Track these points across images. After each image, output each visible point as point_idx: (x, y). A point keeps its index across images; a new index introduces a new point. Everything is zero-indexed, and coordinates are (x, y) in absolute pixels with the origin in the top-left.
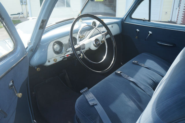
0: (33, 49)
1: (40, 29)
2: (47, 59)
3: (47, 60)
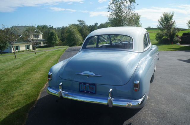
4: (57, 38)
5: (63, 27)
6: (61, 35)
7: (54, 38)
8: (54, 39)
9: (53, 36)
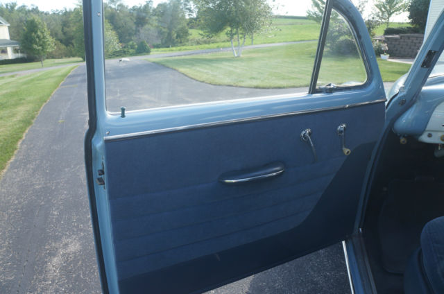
0: (405, 101)
1: (422, 66)
2: (427, 129)
3: (424, 130)
4: (48, 37)
5: (66, 9)
6: (63, 29)
7: (38, 37)
8: (40, 40)
9: (36, 32)
